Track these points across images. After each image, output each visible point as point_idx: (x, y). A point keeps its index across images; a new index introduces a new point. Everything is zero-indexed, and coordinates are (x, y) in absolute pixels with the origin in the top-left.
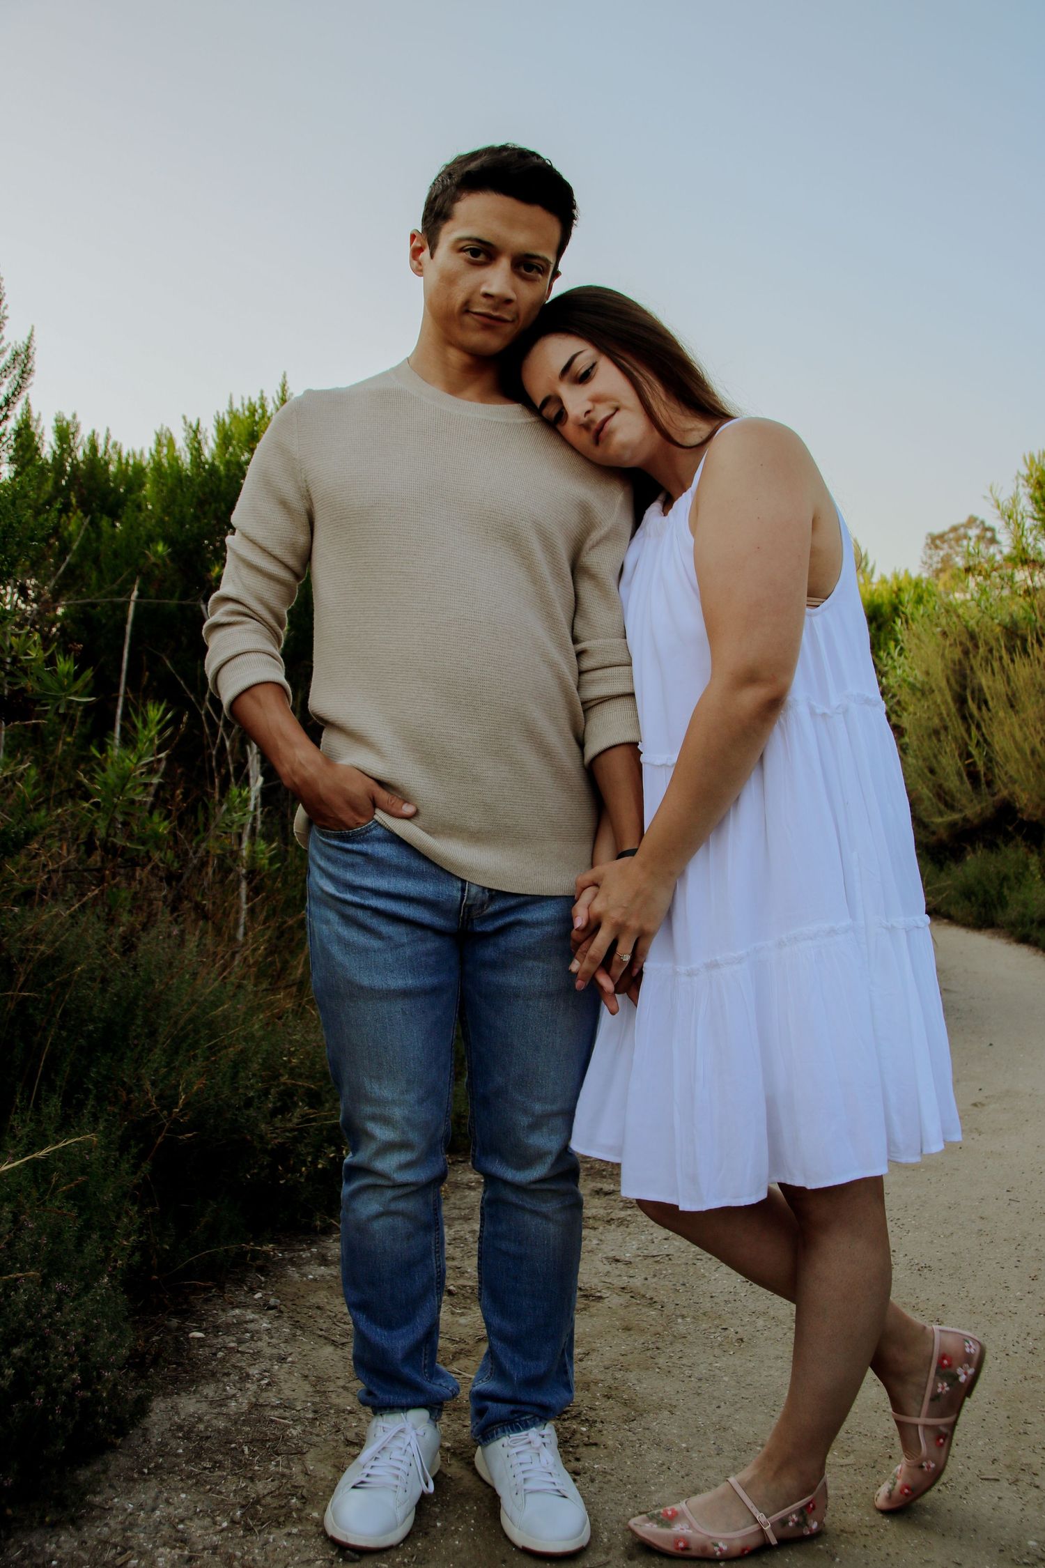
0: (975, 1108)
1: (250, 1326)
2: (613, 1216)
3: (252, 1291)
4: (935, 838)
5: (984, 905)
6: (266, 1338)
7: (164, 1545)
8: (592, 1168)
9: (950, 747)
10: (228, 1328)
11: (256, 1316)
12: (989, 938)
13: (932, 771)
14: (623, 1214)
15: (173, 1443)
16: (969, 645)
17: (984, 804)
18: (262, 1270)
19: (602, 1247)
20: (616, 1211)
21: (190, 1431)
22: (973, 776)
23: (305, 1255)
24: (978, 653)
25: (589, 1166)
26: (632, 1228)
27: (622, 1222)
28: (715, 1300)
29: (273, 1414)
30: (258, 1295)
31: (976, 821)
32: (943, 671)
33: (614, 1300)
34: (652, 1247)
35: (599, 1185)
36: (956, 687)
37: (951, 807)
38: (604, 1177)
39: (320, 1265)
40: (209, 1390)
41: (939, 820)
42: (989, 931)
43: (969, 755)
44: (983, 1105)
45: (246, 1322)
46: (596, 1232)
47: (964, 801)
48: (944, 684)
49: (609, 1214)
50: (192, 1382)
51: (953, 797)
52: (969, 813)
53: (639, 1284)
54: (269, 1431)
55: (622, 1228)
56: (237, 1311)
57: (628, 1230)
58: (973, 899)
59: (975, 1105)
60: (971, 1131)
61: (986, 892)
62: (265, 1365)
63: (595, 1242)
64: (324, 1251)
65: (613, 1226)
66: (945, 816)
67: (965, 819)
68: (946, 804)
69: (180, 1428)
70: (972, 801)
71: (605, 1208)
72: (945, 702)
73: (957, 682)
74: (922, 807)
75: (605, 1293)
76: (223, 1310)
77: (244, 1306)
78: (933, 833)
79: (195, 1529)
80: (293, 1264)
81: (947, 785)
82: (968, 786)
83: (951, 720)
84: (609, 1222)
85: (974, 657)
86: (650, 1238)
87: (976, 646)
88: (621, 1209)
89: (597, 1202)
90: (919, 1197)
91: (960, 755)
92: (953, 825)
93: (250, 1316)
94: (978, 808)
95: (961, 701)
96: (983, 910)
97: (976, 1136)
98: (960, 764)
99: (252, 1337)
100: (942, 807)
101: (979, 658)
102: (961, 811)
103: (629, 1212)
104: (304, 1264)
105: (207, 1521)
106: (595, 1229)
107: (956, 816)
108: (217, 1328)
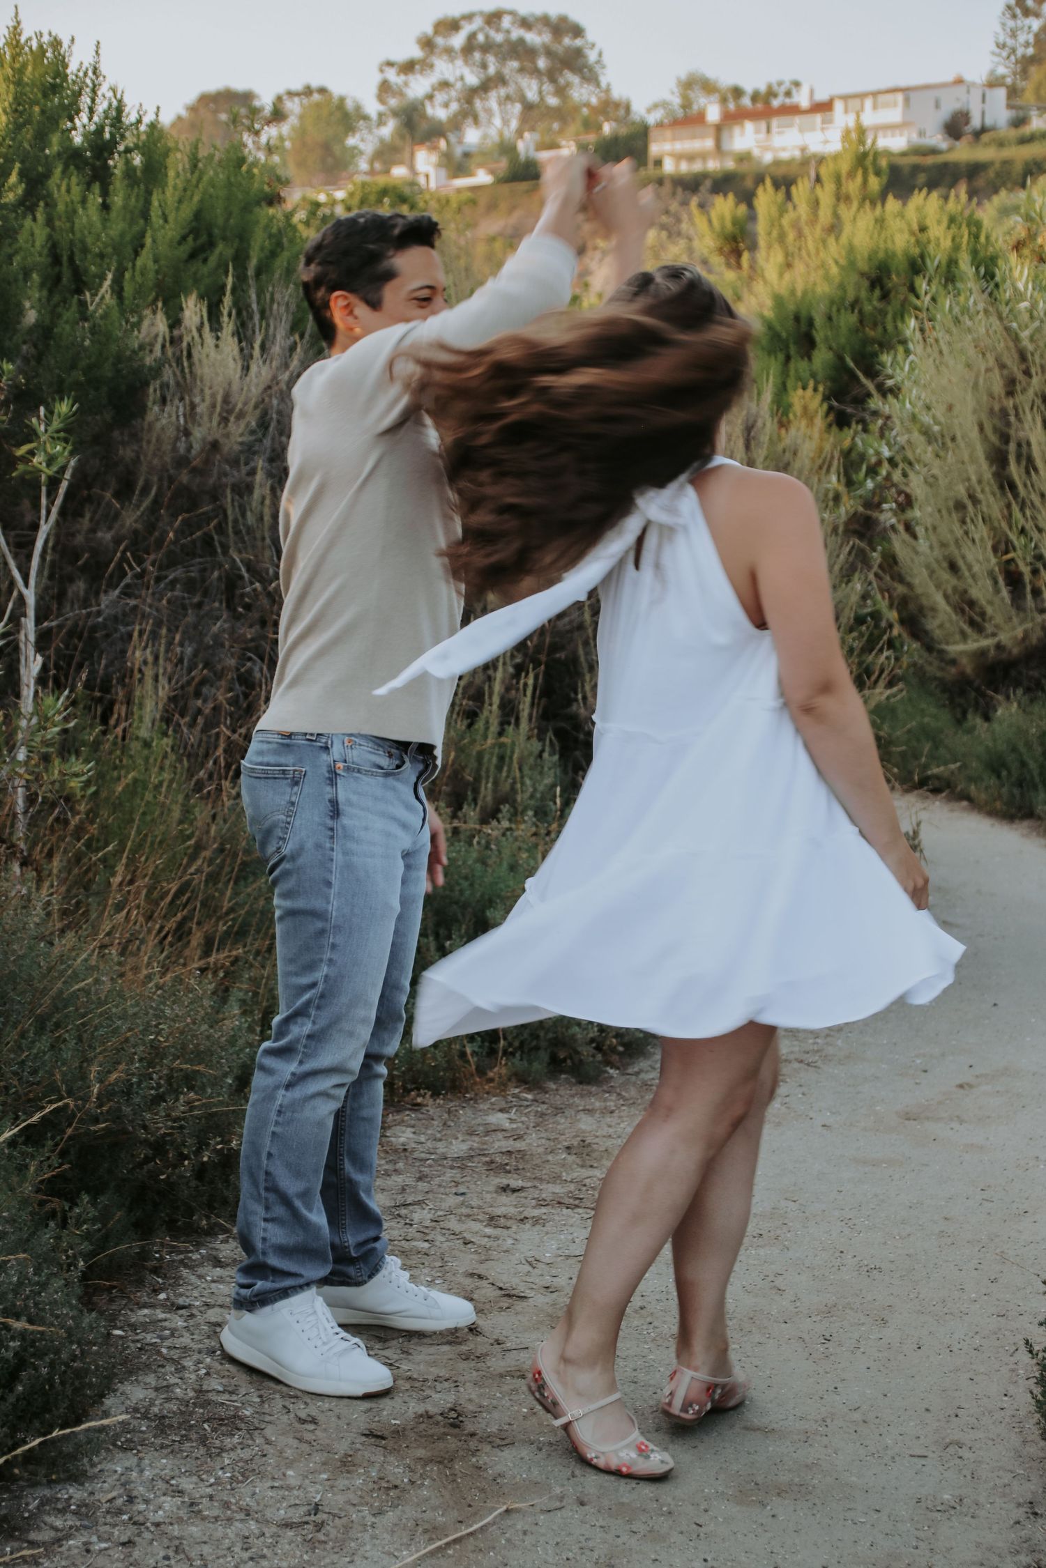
0: (961, 1091)
1: (166, 1324)
2: (526, 1214)
3: (156, 1291)
4: (953, 670)
5: (1020, 784)
6: (187, 1335)
7: (164, 1495)
8: (492, 1162)
9: (981, 532)
10: (145, 1327)
11: (168, 1316)
12: (1023, 836)
13: (953, 567)
14: (536, 1212)
15: (135, 1422)
16: (1016, 369)
17: (1029, 625)
18: (155, 1271)
19: (519, 1246)
20: (529, 1209)
21: (147, 1411)
22: (1014, 580)
23: (195, 1256)
24: (1029, 384)
25: (487, 1159)
26: (548, 1227)
27: (537, 1221)
28: (646, 1298)
29: (222, 1398)
30: (162, 1296)
31: (1015, 651)
32: (975, 411)
33: (540, 1300)
34: (572, 1247)
35: (505, 1182)
36: (994, 438)
37: (977, 625)
38: (509, 1172)
39: (215, 1267)
40: (151, 1379)
41: (961, 647)
42: (1026, 823)
43: (1009, 546)
44: (970, 1086)
45: (160, 1321)
46: (510, 1232)
47: (999, 619)
48: (974, 434)
49: (521, 1213)
50: (131, 1373)
51: (983, 614)
52: (1004, 637)
53: (563, 1283)
54: (222, 1412)
55: (538, 1227)
56: (146, 1311)
57: (545, 1229)
58: (1004, 773)
59: (961, 1086)
60: (951, 1120)
61: (1023, 764)
62: (196, 1357)
63: (510, 1241)
64: (214, 1253)
65: (528, 1226)
66: (969, 642)
67: (999, 647)
68: (972, 623)
69: (136, 1410)
70: (1010, 619)
71: (516, 1206)
72: (973, 460)
73: (995, 429)
74: (936, 622)
75: (528, 1293)
76: (132, 1310)
77: (153, 1306)
78: (953, 662)
79: (187, 1484)
80: (186, 1266)
81: (975, 593)
82: (1005, 593)
83: (983, 491)
84: (523, 1220)
85: (1024, 391)
86: (570, 1237)
87: (1027, 373)
88: (534, 1207)
89: (504, 1198)
90: (876, 1195)
91: (995, 549)
92: (982, 653)
93: (162, 1316)
94: (1019, 632)
95: (999, 459)
96: (1016, 791)
97: (955, 1125)
98: (994, 560)
99: (172, 1335)
100: (966, 627)
101: (1031, 392)
102: (994, 635)
103: (544, 1210)
104: (196, 1266)
105: (195, 1479)
106: (508, 1228)
107: (986, 643)
108: (133, 1327)
